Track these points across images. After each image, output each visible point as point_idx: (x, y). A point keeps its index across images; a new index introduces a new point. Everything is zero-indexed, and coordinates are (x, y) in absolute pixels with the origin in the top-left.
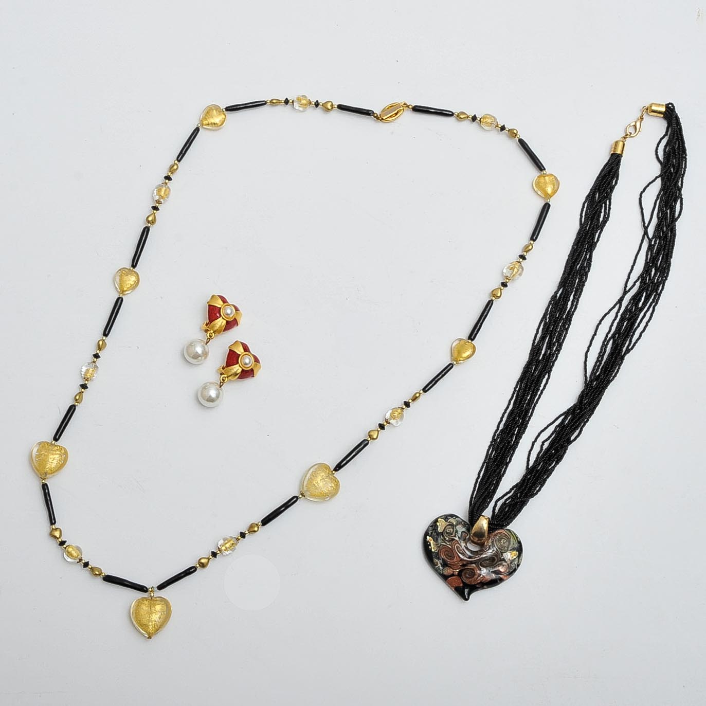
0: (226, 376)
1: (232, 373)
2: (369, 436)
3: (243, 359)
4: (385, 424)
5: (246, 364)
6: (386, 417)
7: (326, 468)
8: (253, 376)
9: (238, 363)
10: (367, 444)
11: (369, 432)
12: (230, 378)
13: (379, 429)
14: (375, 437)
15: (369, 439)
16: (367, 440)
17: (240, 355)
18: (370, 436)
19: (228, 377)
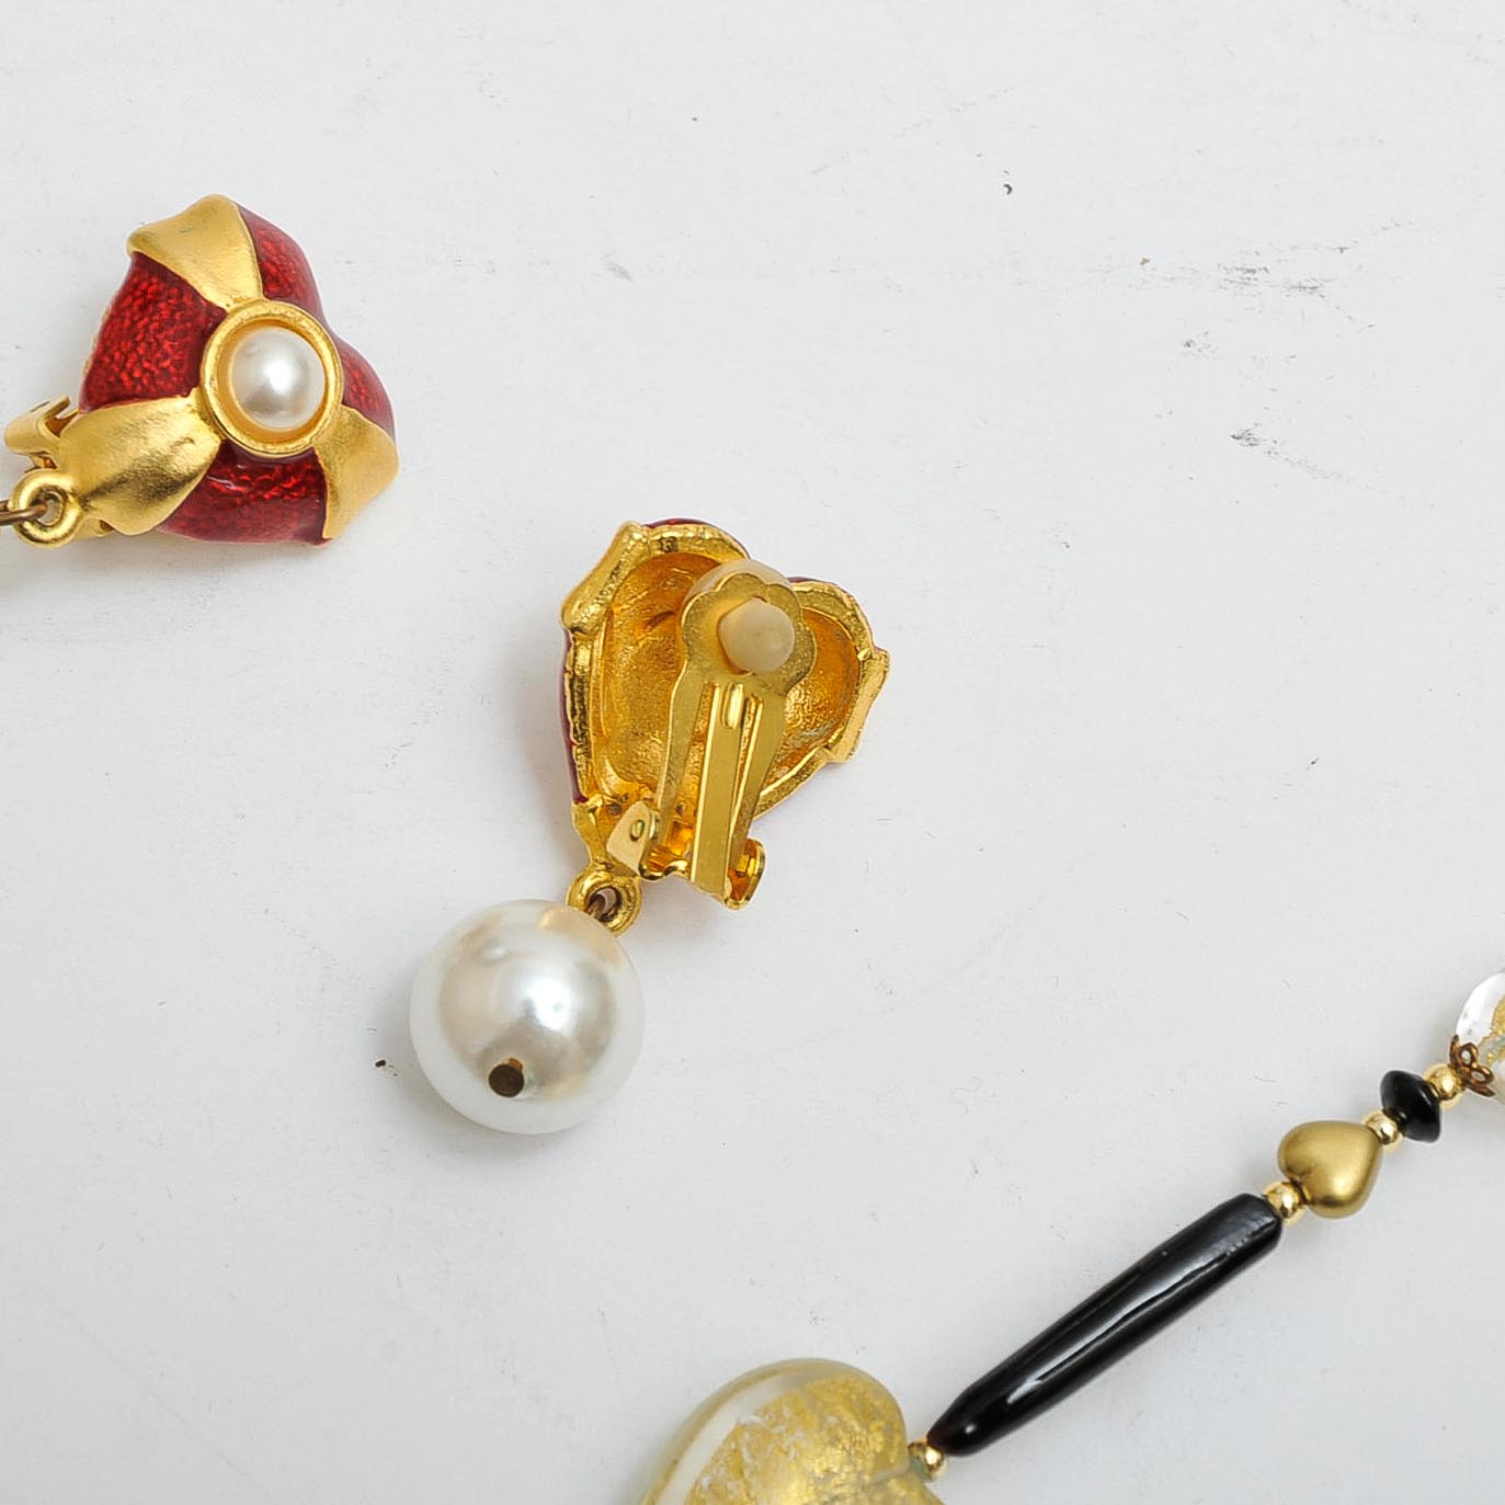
0: (65, 482)
1: (125, 464)
2: (1289, 1169)
3: (246, 355)
4: (1448, 1082)
5: (263, 402)
6: (1461, 1030)
7: (867, 1414)
8: (315, 536)
9: (188, 380)
10: (1264, 1242)
11: (1293, 1140)
12: (105, 510)
13: (1388, 1127)
14: (1342, 1185)
15: (1288, 1198)
16: (1263, 1205)
17: (217, 316)
18: (1298, 1175)
19: (84, 501)
